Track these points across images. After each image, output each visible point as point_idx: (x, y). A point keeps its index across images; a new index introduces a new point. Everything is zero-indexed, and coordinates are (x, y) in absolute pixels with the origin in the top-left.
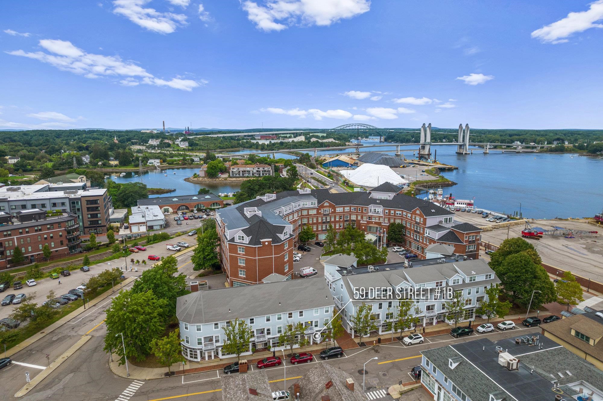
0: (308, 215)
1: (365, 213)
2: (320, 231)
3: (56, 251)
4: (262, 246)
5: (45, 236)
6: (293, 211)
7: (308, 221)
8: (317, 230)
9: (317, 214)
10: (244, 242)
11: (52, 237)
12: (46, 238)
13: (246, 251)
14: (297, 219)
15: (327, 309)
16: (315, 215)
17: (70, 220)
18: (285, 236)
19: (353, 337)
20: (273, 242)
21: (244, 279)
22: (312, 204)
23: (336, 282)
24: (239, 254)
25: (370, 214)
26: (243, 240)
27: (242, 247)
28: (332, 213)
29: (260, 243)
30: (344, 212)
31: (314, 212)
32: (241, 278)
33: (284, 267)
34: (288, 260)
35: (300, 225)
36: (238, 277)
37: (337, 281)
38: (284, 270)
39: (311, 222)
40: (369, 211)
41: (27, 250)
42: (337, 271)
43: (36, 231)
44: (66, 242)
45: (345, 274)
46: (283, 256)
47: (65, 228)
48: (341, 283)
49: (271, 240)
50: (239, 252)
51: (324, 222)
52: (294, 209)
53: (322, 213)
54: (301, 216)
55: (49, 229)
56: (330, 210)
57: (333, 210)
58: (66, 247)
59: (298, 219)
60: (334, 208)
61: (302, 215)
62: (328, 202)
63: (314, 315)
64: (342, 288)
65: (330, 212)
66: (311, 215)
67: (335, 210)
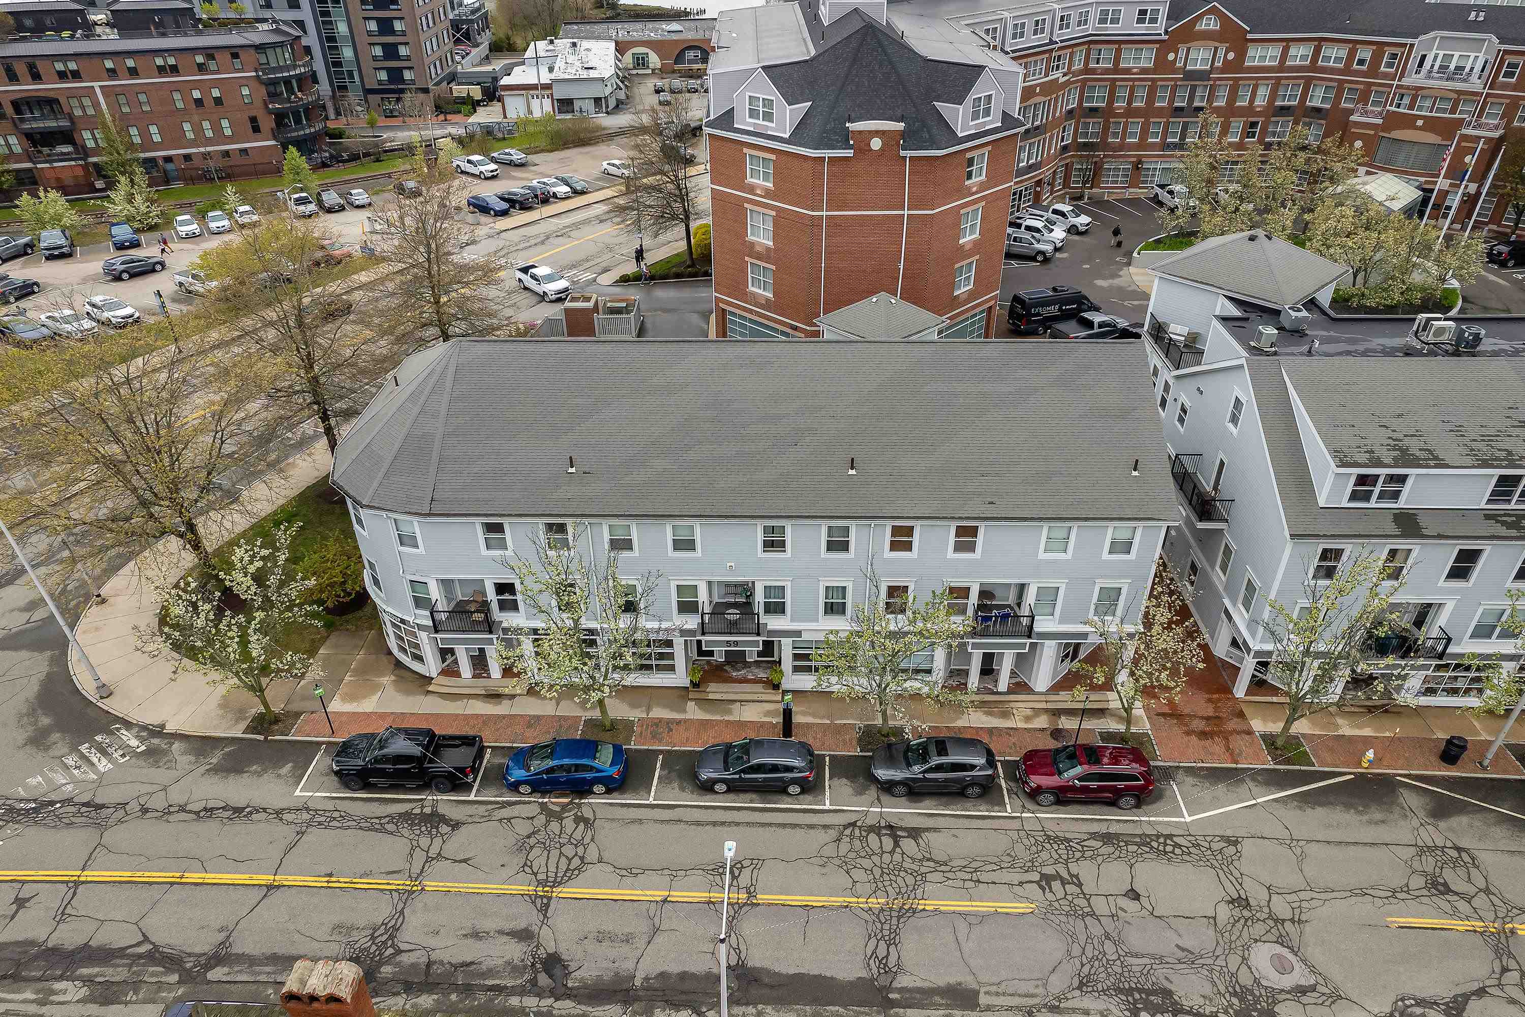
0: (1116, 70)
1: (1386, 76)
2: (1153, 146)
3: (244, 151)
4: (849, 153)
5: (197, 94)
6: (1052, 42)
7: (1112, 99)
8: (1142, 145)
9: (1154, 71)
10: (771, 128)
11: (218, 101)
12: (199, 102)
13: (779, 176)
14: (1062, 80)
15: (1123, 535)
16: (1144, 71)
17: (273, 46)
18: (975, 116)
19: (1240, 690)
20: (910, 138)
21: (768, 305)
22: (1141, 21)
23: (1200, 382)
24: (751, 189)
25: (1412, 79)
26: (768, 116)
27: (762, 154)
28: (1228, 66)
29: (844, 139)
30: (1281, 67)
31: (1146, 59)
32: (754, 299)
33: (953, 274)
34: (975, 243)
35: (1070, 112)
36: (743, 295)
37: (1209, 379)
38: (953, 286)
39: (1120, 104)
40: (1413, 64)
41: (145, 134)
42: (1225, 320)
43: (161, 70)
44: (267, 123)
45: (1264, 345)
46: (955, 221)
47: (256, 71)
48: (1238, 392)
49: (901, 126)
50: (750, 180)
51: (1181, 109)
52: (1057, 31)
53: (1179, 64)
54: (1081, 72)
55: (201, 68)
56: (1221, 53)
57: (1231, 56)
58: (273, 143)
59: (1068, 83)
60: (1240, 44)
61: (1087, 70)
62: (1221, 15)
63: (1042, 555)
64: (1234, 420)
65: (1218, 64)
66: (1128, 71)
67: (1241, 54)
